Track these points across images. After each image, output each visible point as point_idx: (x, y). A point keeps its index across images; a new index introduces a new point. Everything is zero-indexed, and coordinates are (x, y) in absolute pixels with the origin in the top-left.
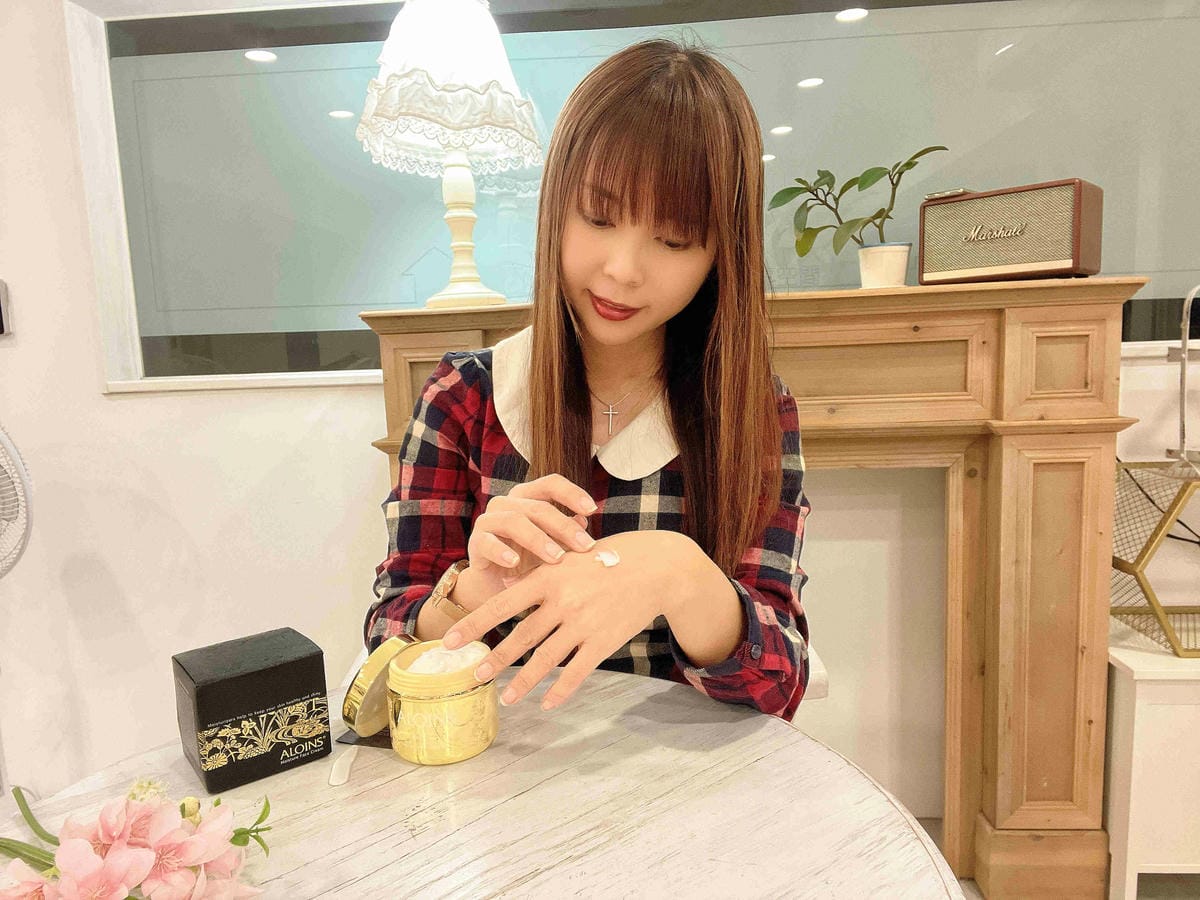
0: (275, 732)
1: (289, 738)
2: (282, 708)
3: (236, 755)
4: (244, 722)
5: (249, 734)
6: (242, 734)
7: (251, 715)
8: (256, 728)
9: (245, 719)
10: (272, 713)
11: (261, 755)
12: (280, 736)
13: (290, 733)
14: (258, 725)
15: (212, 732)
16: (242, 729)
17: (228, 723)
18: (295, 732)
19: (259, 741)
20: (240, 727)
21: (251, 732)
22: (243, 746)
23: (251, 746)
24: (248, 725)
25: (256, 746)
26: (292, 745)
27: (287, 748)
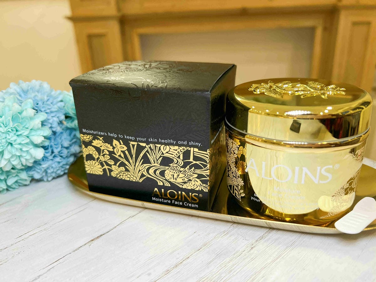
0: (147, 166)
1: (161, 178)
2: (154, 143)
3: (111, 171)
4: (115, 142)
5: (120, 156)
6: (113, 152)
7: (122, 136)
8: (127, 152)
9: (116, 139)
10: (144, 145)
11: (132, 181)
12: (151, 171)
13: (162, 173)
14: (129, 150)
15: (87, 138)
16: (114, 148)
17: (101, 136)
18: (168, 174)
19: (131, 168)
20: (112, 145)
21: (122, 155)
22: (115, 164)
23: (123, 169)
24: (119, 147)
25: (127, 170)
26: (163, 187)
27: (160, 188)
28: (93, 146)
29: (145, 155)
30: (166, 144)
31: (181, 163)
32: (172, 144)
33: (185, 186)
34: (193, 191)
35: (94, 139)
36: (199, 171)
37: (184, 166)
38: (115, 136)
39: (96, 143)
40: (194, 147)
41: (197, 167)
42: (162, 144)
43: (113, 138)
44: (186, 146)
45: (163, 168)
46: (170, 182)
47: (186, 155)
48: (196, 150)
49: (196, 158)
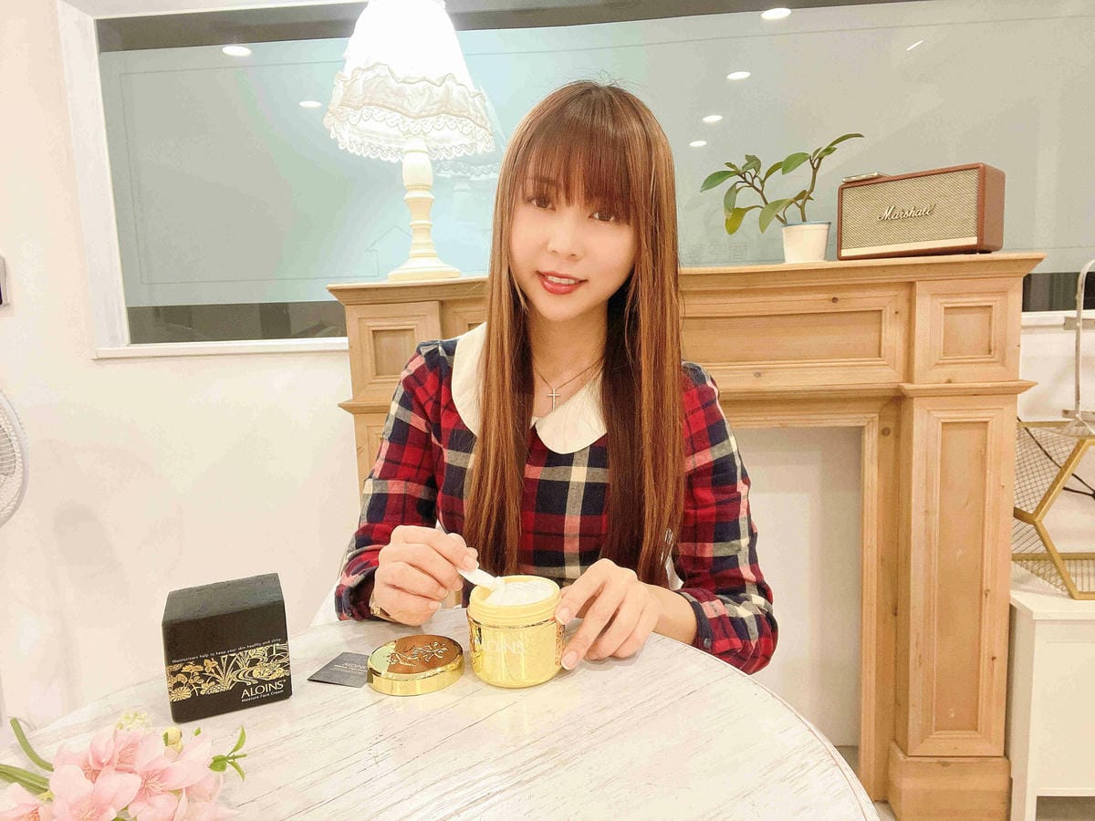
0: (236, 672)
1: (249, 679)
2: (243, 650)
3: (199, 690)
4: (207, 662)
5: (211, 672)
6: (204, 671)
7: (213, 654)
8: (218, 667)
9: (208, 658)
10: (233, 655)
11: (223, 692)
12: (241, 676)
13: (251, 674)
14: (220, 664)
15: (176, 668)
16: (204, 667)
17: (192, 661)
18: (255, 674)
19: (220, 679)
20: (203, 665)
21: (213, 671)
22: (205, 682)
23: (214, 683)
24: (210, 665)
25: (218, 683)
26: (253, 685)
27: (248, 688)
28: (184, 673)
29: (235, 664)
30: (253, 648)
31: (266, 659)
32: (259, 647)
33: (271, 678)
34: (278, 679)
35: (184, 666)
36: (280, 661)
37: (269, 662)
38: (207, 656)
39: (186, 669)
40: (275, 643)
41: (280, 658)
42: (249, 649)
43: (205, 658)
44: (269, 644)
45: (251, 669)
46: (257, 679)
47: (270, 651)
48: (278, 645)
49: (278, 651)
